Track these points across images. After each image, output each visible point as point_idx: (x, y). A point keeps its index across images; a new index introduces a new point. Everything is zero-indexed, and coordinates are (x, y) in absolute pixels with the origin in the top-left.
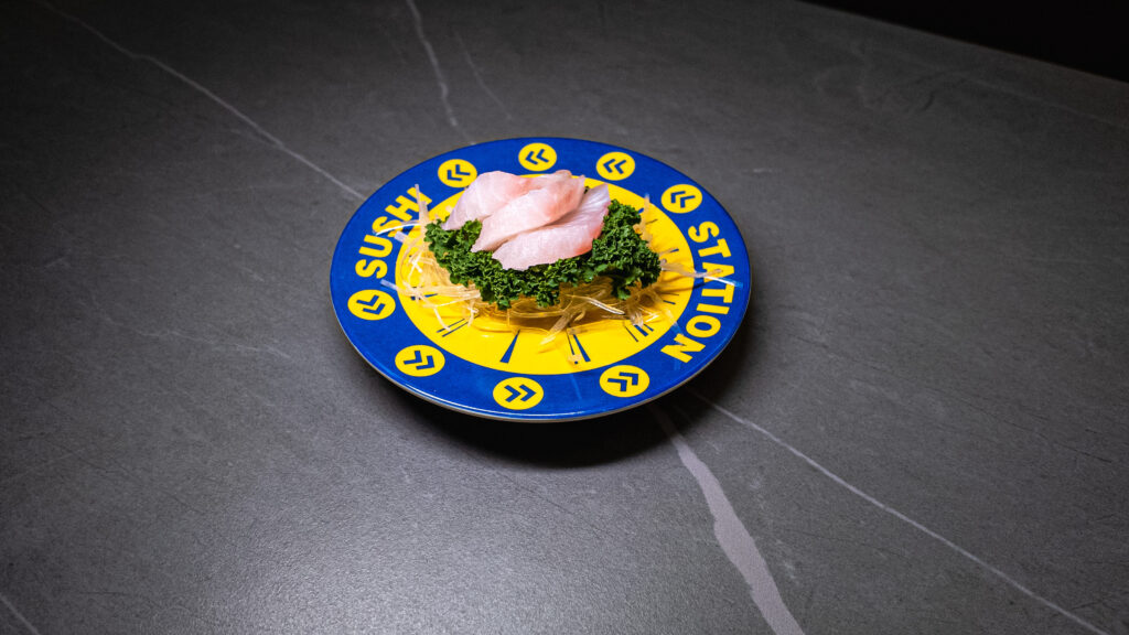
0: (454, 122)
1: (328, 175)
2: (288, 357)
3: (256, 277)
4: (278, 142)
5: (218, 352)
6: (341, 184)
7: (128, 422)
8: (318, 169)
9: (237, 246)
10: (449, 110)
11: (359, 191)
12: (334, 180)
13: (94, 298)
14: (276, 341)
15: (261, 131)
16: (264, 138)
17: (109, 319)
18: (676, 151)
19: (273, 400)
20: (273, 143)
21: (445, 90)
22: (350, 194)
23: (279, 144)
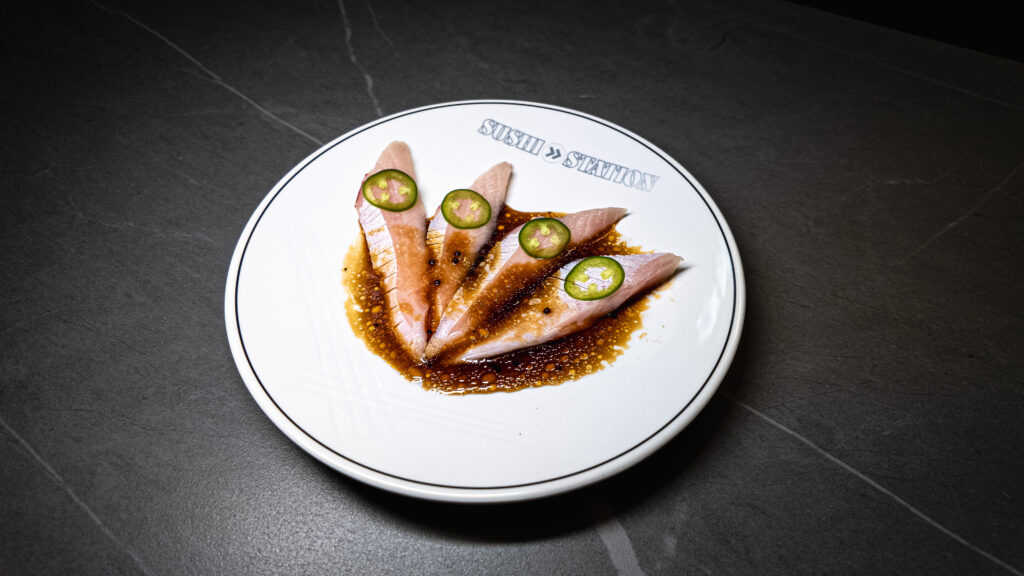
0: (353, 59)
1: (251, 102)
2: (211, 240)
3: (192, 181)
4: (216, 77)
5: (161, 238)
6: (260, 108)
7: (92, 289)
8: (245, 98)
9: (180, 158)
10: (351, 49)
11: (275, 114)
12: (256, 106)
13: (70, 198)
14: (204, 229)
15: (204, 69)
16: (206, 74)
17: (81, 215)
18: (524, 81)
19: (199, 272)
20: (211, 77)
21: (349, 33)
22: (268, 117)
23: (218, 80)
